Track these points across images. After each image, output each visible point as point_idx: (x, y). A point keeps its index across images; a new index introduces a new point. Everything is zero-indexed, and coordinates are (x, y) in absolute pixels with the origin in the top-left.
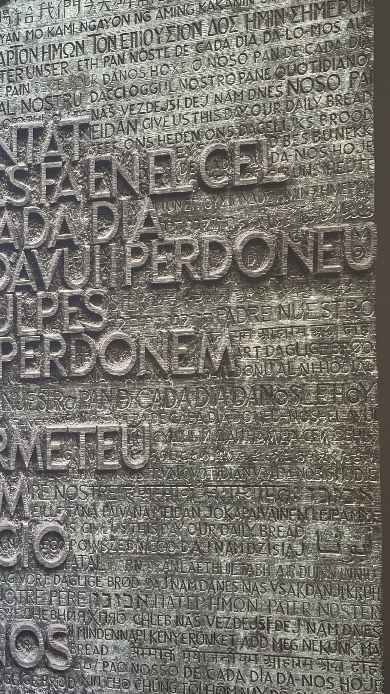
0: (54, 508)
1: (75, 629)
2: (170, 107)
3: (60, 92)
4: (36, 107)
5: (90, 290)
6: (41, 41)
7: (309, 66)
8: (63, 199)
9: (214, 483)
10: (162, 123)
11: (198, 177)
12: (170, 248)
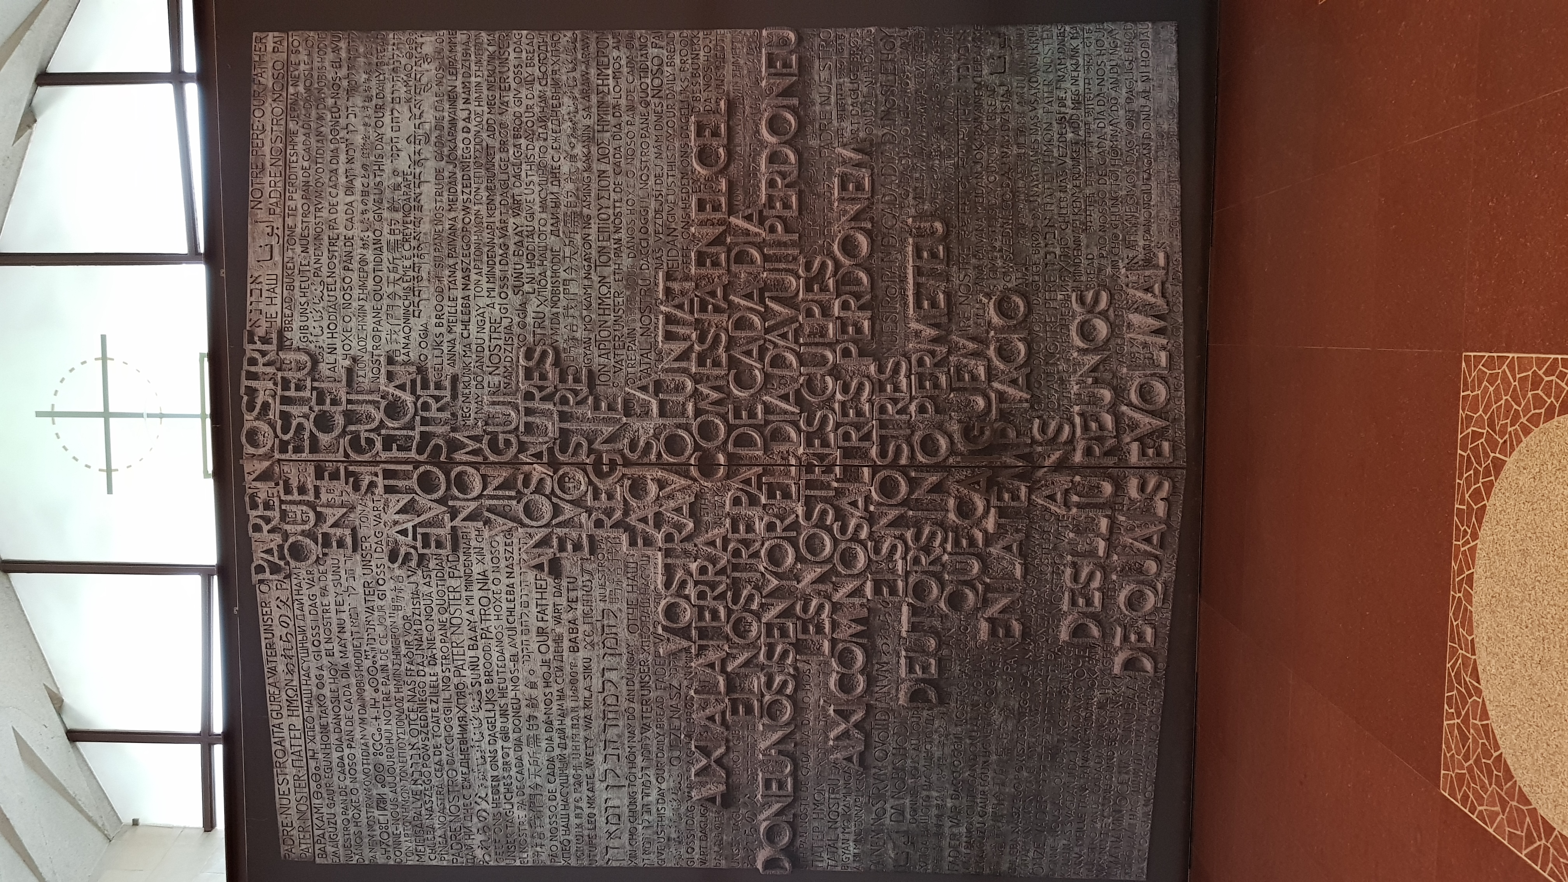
0: (977, 306)
1: (1075, 284)
2: (660, 198)
3: (638, 299)
4: (647, 322)
5: (800, 271)
6: (593, 316)
7: (643, 80)
8: (725, 298)
9: (956, 159)
10: (671, 205)
11: (716, 174)
12: (770, 198)
